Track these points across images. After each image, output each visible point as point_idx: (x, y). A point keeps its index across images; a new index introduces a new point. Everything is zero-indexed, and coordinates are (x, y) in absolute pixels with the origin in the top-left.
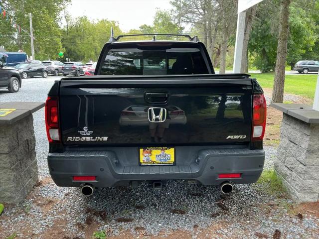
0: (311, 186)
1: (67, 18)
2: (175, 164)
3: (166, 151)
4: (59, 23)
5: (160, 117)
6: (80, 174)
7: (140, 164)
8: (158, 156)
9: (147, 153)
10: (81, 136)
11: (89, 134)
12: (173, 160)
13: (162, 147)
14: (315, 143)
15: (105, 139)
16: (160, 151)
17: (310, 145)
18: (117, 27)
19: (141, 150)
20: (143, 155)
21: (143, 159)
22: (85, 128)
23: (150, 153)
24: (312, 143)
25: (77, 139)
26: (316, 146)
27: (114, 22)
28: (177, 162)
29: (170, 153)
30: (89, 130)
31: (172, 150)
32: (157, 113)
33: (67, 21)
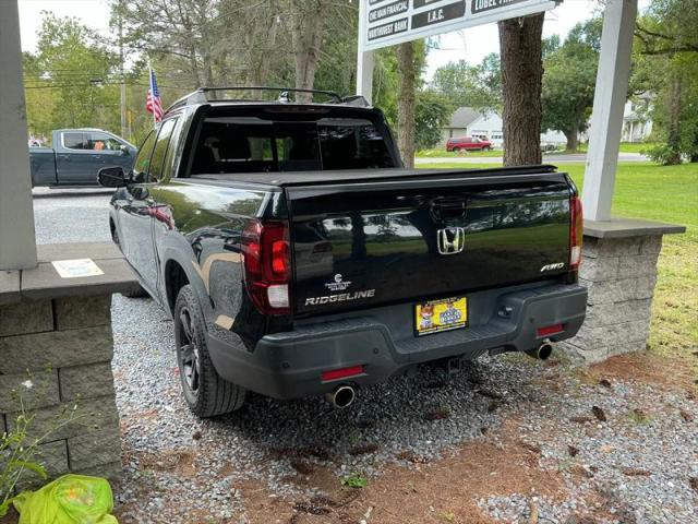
0: (599, 337)
2: (467, 325)
3: (455, 303)
5: (456, 243)
6: (339, 365)
7: (416, 332)
8: (442, 315)
9: (427, 311)
10: (329, 293)
11: (344, 288)
12: (464, 318)
13: (449, 297)
14: (604, 269)
15: (369, 294)
16: (445, 305)
17: (598, 273)
19: (419, 308)
20: (421, 315)
21: (420, 322)
22: (338, 277)
23: (431, 311)
24: (600, 270)
25: (323, 300)
26: (605, 274)
28: (470, 321)
29: (461, 305)
30: (344, 279)
31: (464, 300)
32: (451, 238)
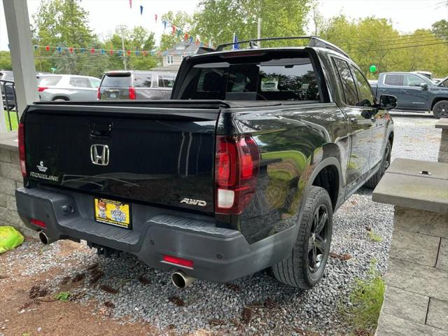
0: (398, 329)
1: (317, 20)
2: (130, 227)
3: (121, 207)
4: (304, 29)
5: (103, 157)
7: (96, 219)
8: (113, 212)
9: (102, 205)
13: (116, 200)
14: (405, 245)
15: (56, 179)
16: (114, 206)
18: (388, 27)
20: (98, 207)
22: (42, 163)
23: (105, 206)
26: (408, 252)
27: (384, 21)
28: (134, 226)
31: (127, 207)
32: (100, 151)
33: (316, 24)
